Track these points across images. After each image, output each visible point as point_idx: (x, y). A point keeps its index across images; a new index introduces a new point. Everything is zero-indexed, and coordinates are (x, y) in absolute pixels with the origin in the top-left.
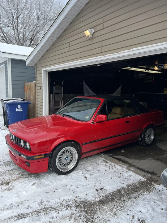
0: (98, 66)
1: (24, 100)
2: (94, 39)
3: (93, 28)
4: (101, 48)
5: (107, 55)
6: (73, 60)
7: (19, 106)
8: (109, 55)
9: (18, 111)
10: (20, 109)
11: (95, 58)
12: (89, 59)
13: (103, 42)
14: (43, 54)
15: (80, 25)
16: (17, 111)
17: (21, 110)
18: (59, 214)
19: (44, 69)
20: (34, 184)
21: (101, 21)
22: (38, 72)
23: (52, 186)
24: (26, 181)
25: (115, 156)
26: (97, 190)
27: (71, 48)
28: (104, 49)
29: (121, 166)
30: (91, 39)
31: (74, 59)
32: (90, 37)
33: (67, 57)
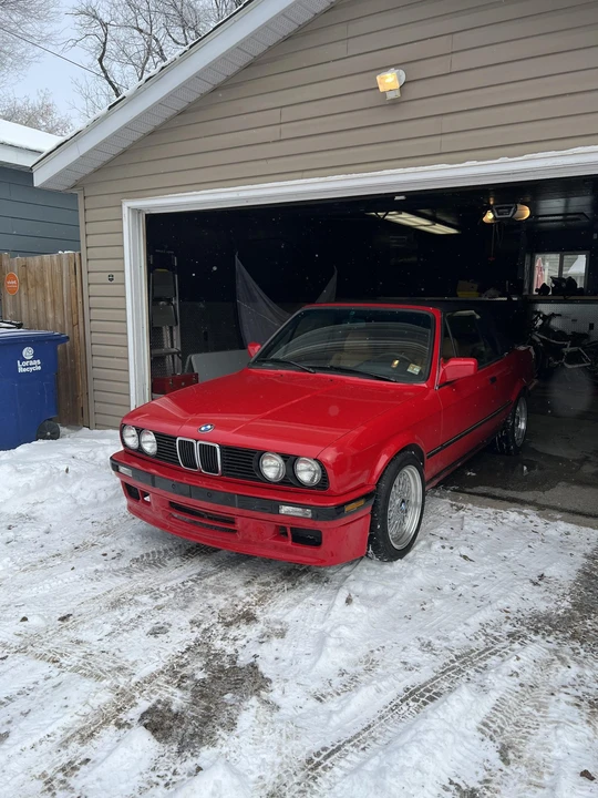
0: (397, 198)
1: (19, 326)
2: (406, 104)
3: (403, 67)
4: (438, 139)
5: (468, 163)
6: (300, 174)
7: (28, 352)
9: (25, 370)
10: (31, 363)
11: (413, 169)
12: (386, 172)
13: (446, 119)
14: (126, 145)
15: (339, 50)
16: (21, 370)
17: (36, 365)
18: (521, 661)
19: (127, 205)
20: (349, 601)
21: (441, 45)
22: (91, 215)
23: (399, 596)
24: (311, 598)
25: (468, 490)
26: (535, 584)
27: (288, 131)
28: (448, 143)
29: (520, 513)
30: (395, 103)
31: (303, 171)
32: (390, 96)
33: (270, 162)
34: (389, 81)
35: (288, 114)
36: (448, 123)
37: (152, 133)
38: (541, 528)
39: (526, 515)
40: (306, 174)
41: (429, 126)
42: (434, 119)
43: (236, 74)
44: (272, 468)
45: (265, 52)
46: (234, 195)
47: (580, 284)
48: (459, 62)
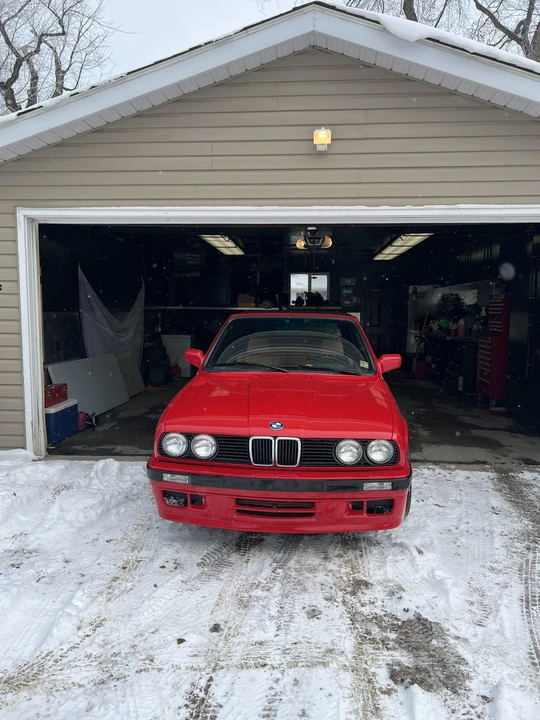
2: (331, 156)
3: (333, 127)
4: (358, 186)
6: (232, 202)
8: (388, 207)
11: (338, 207)
13: (364, 171)
15: (270, 104)
19: (22, 213)
21: (357, 117)
27: (219, 163)
28: (365, 190)
30: (322, 154)
32: (319, 148)
33: (200, 188)
34: (322, 137)
35: (218, 149)
36: (365, 176)
37: (57, 145)
38: (448, 477)
39: (433, 470)
40: (237, 202)
41: (351, 176)
42: (353, 171)
43: (162, 105)
44: (347, 454)
45: (194, 92)
46: (162, 214)
47: (325, 298)
48: (372, 131)
